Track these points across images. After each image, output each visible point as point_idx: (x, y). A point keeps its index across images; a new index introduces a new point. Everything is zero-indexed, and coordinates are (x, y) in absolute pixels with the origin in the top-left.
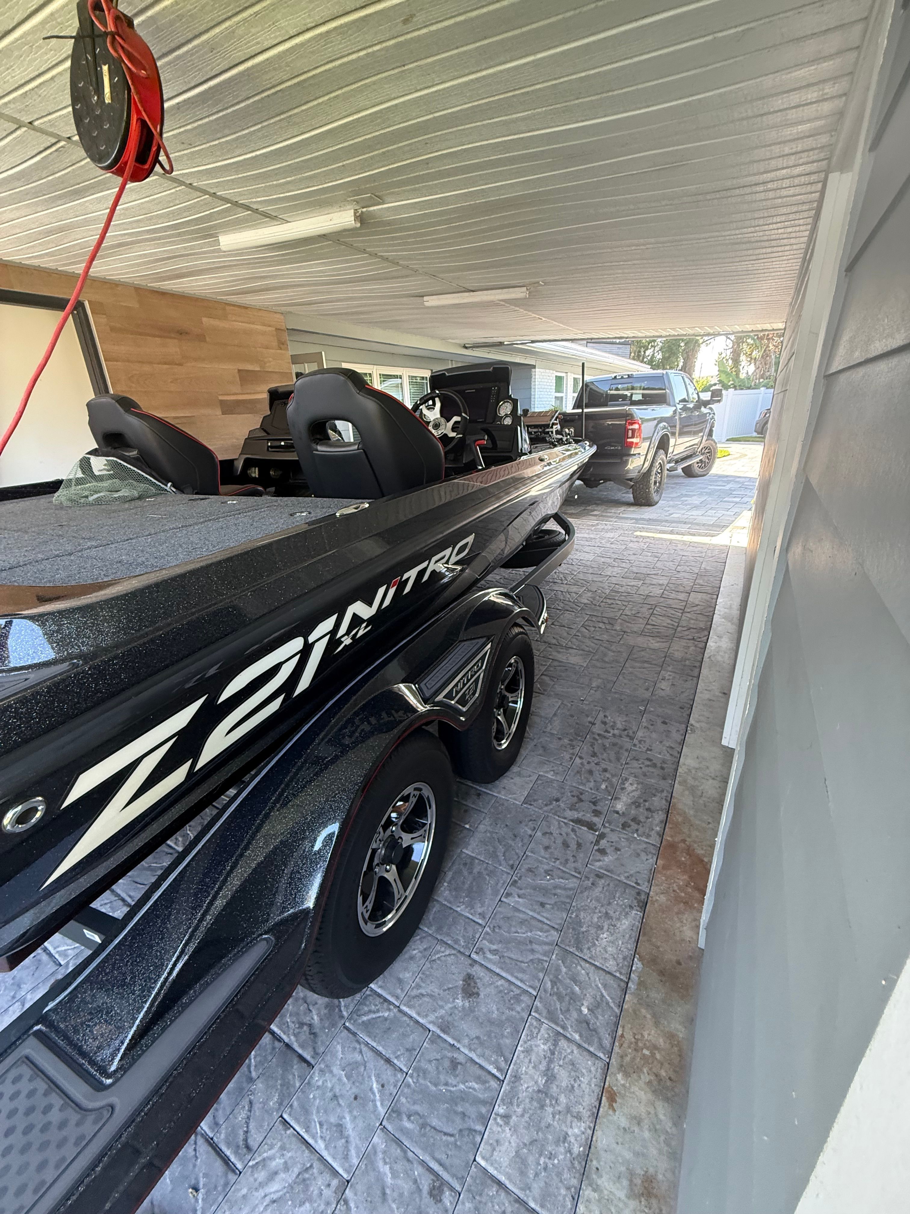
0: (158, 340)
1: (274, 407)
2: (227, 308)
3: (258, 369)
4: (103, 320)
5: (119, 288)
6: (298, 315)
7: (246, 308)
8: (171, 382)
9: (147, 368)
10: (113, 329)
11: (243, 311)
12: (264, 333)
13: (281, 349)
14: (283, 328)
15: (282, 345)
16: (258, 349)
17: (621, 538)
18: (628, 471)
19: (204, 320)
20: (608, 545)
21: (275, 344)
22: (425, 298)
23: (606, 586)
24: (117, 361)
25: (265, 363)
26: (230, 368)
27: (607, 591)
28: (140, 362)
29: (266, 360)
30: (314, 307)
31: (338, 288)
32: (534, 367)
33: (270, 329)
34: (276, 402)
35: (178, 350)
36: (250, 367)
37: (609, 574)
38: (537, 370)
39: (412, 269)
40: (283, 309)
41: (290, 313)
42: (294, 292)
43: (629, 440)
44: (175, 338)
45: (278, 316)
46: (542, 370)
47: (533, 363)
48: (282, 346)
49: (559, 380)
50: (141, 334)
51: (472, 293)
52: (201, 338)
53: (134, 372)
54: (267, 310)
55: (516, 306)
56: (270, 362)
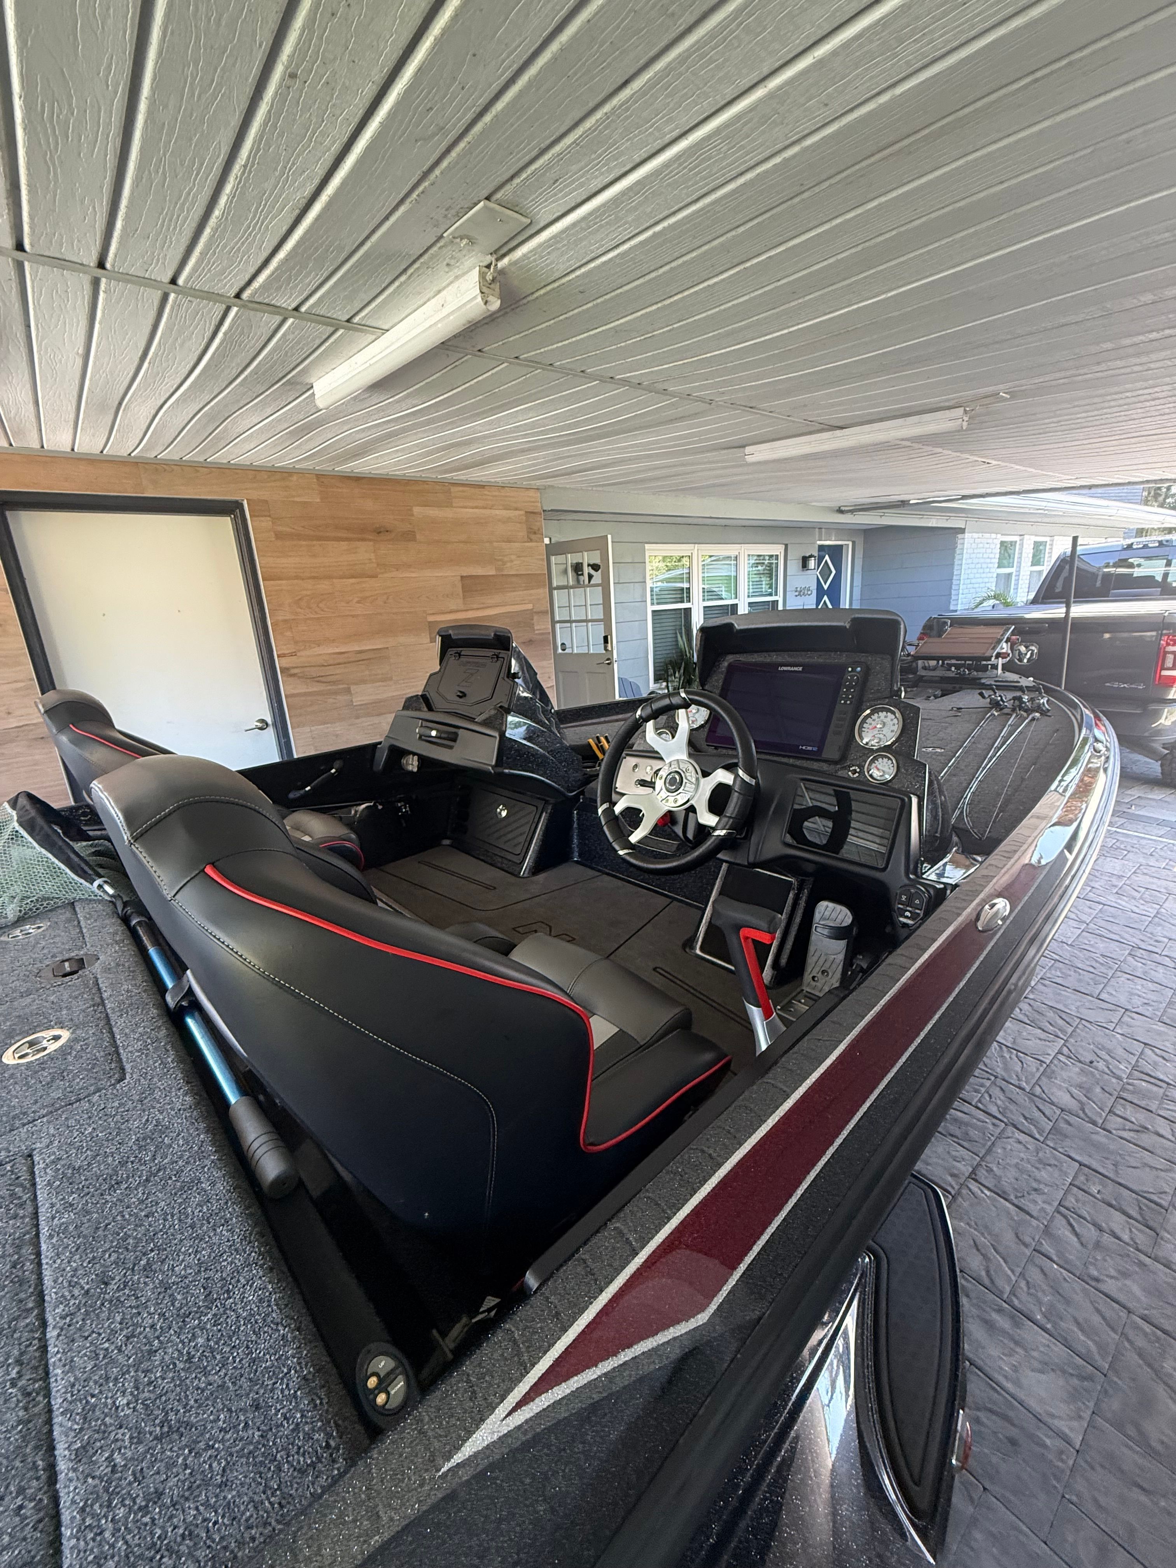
0: (344, 545)
1: (446, 658)
2: (454, 489)
3: (493, 572)
4: (266, 523)
5: (295, 478)
6: (565, 488)
7: (483, 487)
8: (358, 602)
9: (324, 586)
10: (279, 536)
11: (477, 491)
12: (509, 520)
13: (531, 541)
14: (539, 510)
15: (534, 533)
16: (495, 544)
17: (1140, 879)
18: (1158, 732)
19: (417, 510)
20: (1112, 899)
21: (523, 534)
22: (748, 450)
23: (1116, 1042)
24: (280, 579)
25: (504, 563)
26: (452, 574)
27: (1123, 1069)
28: (314, 578)
29: (506, 559)
30: (577, 477)
31: (590, 447)
32: (962, 531)
33: (517, 513)
34: (451, 651)
35: (372, 556)
36: (479, 571)
37: (1122, 999)
38: (967, 535)
39: (701, 400)
40: (539, 483)
41: (552, 487)
42: (529, 459)
43: (1165, 673)
44: (370, 540)
45: (531, 493)
46: (975, 535)
47: (960, 524)
48: (533, 537)
49: (1006, 549)
50: (319, 539)
51: (838, 433)
52: (409, 536)
53: (305, 592)
54: (513, 487)
55: (937, 445)
56: (512, 561)
